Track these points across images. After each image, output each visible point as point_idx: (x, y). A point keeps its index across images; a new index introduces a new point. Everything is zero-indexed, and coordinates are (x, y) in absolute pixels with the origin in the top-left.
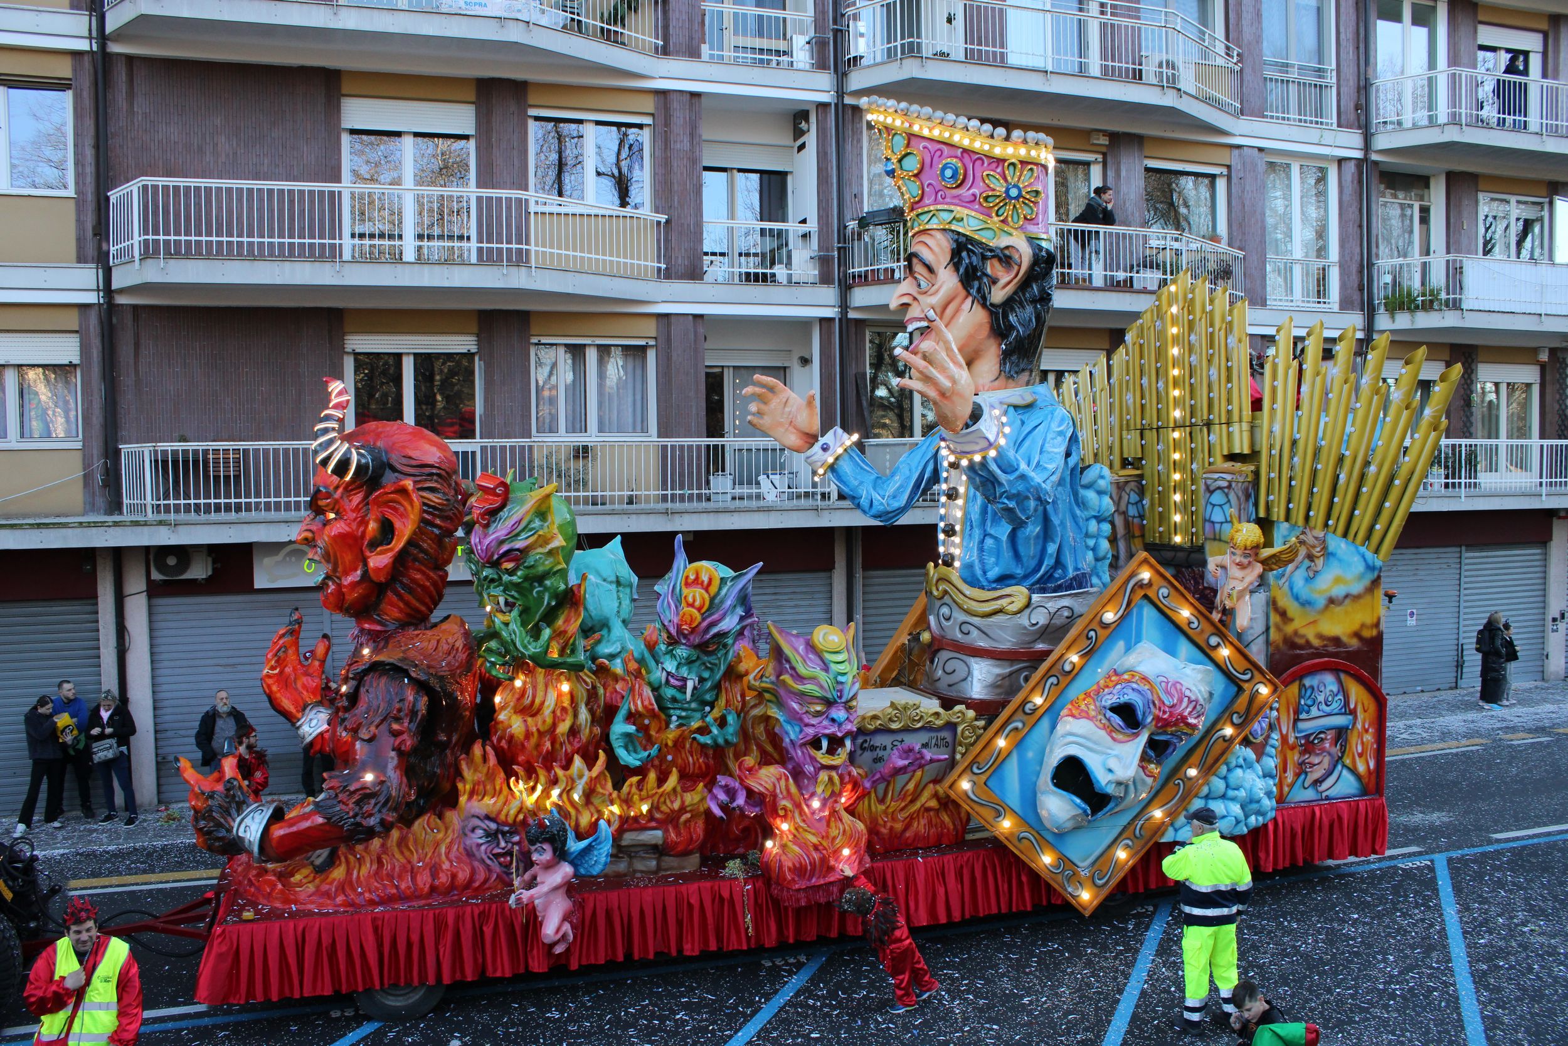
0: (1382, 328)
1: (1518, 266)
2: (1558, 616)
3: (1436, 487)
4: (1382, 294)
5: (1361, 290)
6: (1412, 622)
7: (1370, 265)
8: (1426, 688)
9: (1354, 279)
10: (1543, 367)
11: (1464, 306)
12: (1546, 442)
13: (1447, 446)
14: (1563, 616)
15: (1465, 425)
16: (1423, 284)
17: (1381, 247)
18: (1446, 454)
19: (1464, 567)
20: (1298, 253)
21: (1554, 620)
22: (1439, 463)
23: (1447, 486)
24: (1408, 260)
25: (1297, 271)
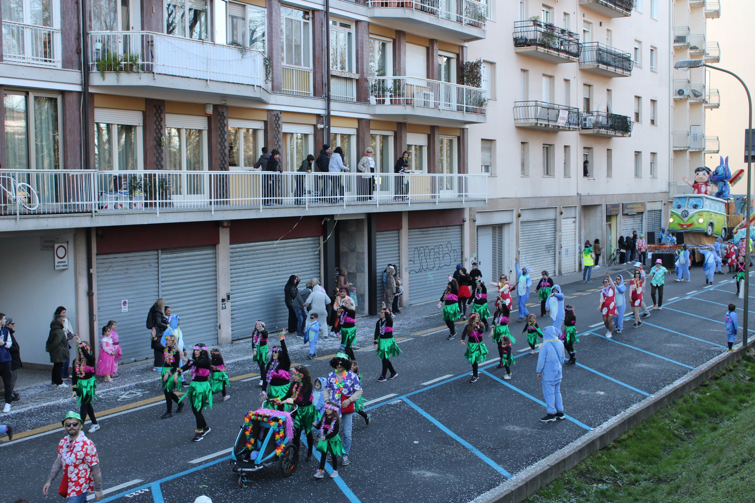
0: (95, 84)
1: (191, 43)
2: (225, 298)
3: (139, 206)
4: (95, 58)
5: (79, 53)
6: (125, 309)
7: (85, 34)
8: (137, 359)
9: (73, 44)
10: (209, 118)
11: (155, 71)
12: (213, 173)
13: (145, 175)
14: (228, 297)
15: (157, 158)
16: (125, 52)
17: (93, 22)
18: (145, 181)
19: (161, 266)
20: (28, 20)
21: (223, 300)
22: (140, 187)
23: (146, 205)
24: (114, 33)
25: (28, 34)
